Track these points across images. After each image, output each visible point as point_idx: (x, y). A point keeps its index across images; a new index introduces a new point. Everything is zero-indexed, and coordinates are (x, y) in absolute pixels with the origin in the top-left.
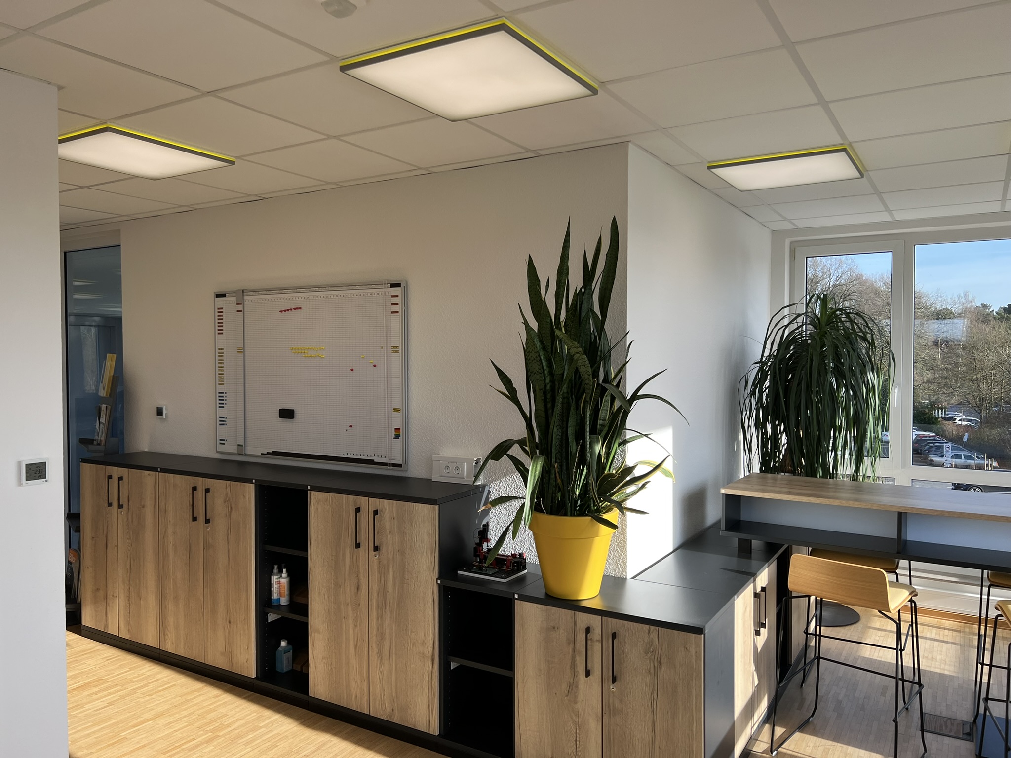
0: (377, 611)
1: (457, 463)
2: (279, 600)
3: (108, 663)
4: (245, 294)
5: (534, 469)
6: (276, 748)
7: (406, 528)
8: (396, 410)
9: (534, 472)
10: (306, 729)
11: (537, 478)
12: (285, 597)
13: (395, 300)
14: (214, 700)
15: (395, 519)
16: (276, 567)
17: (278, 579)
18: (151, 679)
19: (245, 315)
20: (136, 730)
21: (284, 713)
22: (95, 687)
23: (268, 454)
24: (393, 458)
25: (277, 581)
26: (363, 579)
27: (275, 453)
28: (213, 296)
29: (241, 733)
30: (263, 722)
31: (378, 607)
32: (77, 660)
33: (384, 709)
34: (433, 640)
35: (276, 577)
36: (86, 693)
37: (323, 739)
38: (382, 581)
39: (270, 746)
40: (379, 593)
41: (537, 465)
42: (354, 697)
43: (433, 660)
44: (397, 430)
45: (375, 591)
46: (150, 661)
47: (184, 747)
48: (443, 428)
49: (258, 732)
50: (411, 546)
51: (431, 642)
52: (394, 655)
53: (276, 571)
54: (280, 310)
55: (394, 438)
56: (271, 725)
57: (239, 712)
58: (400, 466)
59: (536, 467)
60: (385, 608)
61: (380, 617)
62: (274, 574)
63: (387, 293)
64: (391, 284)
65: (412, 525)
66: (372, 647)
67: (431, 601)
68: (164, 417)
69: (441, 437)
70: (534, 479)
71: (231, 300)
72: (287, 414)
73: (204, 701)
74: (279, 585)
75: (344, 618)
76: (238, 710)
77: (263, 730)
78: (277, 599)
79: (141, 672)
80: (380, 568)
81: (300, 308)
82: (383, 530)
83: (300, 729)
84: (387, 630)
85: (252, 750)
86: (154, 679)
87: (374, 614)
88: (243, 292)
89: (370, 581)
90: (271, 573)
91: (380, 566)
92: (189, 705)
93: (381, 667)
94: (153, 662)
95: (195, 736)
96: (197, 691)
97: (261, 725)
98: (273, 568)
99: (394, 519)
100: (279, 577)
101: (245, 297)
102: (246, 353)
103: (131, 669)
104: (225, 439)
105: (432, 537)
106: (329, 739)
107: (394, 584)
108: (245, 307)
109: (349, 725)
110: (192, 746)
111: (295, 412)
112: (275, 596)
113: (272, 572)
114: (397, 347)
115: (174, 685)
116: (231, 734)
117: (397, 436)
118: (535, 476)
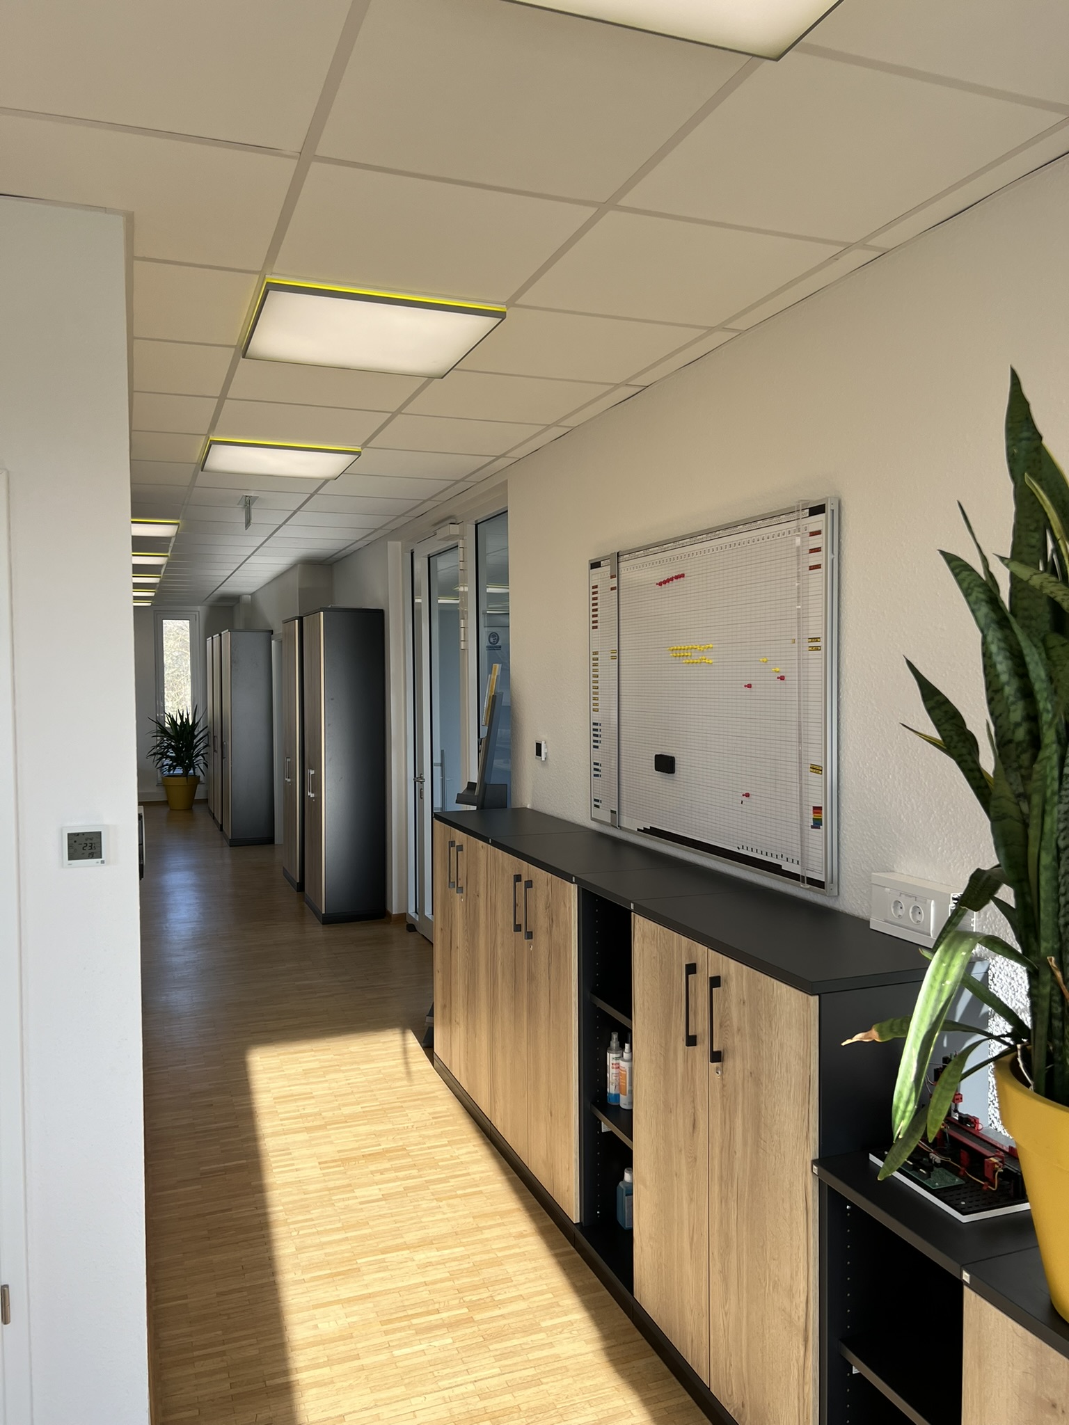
0: (721, 1186)
1: (918, 900)
2: (617, 1097)
3: (432, 1124)
4: (621, 558)
5: (942, 971)
6: (535, 1389)
7: (762, 1030)
8: (816, 769)
9: (939, 978)
10: (608, 1365)
11: (944, 997)
12: (626, 1095)
13: (816, 542)
14: (513, 1242)
15: (746, 1003)
16: (615, 1036)
17: (617, 1058)
18: (460, 1170)
19: (621, 594)
20: (379, 1260)
21: (593, 1312)
22: (390, 1159)
23: (645, 830)
24: (811, 866)
25: (614, 1062)
26: (700, 1110)
27: (653, 832)
28: (588, 566)
29: (506, 1328)
30: (551, 1319)
31: (721, 1177)
32: (402, 1107)
33: (730, 1393)
34: (806, 1295)
35: (614, 1056)
36: (373, 1168)
37: (621, 1403)
38: (728, 1127)
39: (529, 1379)
40: (722, 1149)
41: (952, 958)
42: (689, 1340)
43: (806, 1340)
44: (817, 810)
45: (717, 1144)
46: (483, 1137)
47: (415, 1321)
48: (900, 816)
49: (528, 1339)
50: (769, 1070)
51: (803, 1298)
52: (745, 1292)
53: (614, 1043)
54: (658, 581)
55: (812, 827)
56: (559, 1330)
57: (532, 1281)
58: (820, 884)
59: (949, 966)
60: (732, 1186)
61: (724, 1200)
62: (611, 1050)
63: (802, 529)
64: (810, 509)
65: (771, 1026)
66: (713, 1254)
67: (802, 1205)
68: (543, 759)
69: (897, 834)
70: (938, 1000)
71: (605, 570)
72: (665, 764)
73: (498, 1237)
74: (618, 1070)
75: (676, 1175)
76: (532, 1276)
77: (542, 1335)
78: (615, 1095)
79: (457, 1153)
80: (725, 1100)
81: (682, 576)
82: (728, 1022)
83: (597, 1361)
84: (734, 1234)
85: (499, 1375)
86: (464, 1172)
87: (715, 1189)
88: (618, 556)
89: (711, 1118)
90: (607, 1047)
91: (725, 1094)
92: (476, 1238)
93: (726, 1304)
94: (484, 1139)
95: (442, 1305)
96: (502, 1214)
97: (544, 1324)
98: (610, 1039)
99: (744, 1003)
100: (618, 1055)
101: (621, 565)
102: (621, 658)
103: (450, 1143)
104: (600, 799)
105: (803, 1063)
106: (630, 1408)
107: (745, 1144)
108: (621, 582)
109: (683, 1391)
110: (424, 1325)
111: (676, 762)
112: (612, 1089)
113: (609, 1045)
114: (816, 640)
115: (481, 1192)
116: (491, 1325)
117: (817, 824)
118: (941, 991)
